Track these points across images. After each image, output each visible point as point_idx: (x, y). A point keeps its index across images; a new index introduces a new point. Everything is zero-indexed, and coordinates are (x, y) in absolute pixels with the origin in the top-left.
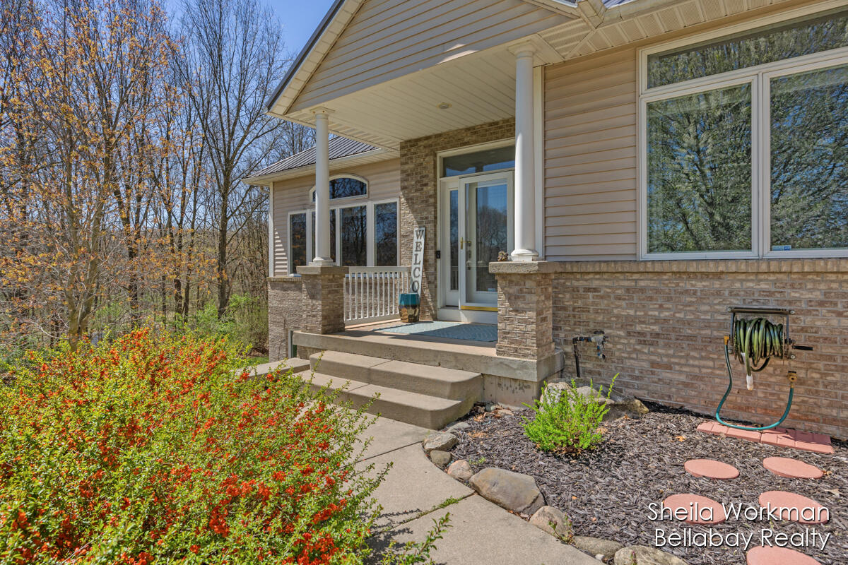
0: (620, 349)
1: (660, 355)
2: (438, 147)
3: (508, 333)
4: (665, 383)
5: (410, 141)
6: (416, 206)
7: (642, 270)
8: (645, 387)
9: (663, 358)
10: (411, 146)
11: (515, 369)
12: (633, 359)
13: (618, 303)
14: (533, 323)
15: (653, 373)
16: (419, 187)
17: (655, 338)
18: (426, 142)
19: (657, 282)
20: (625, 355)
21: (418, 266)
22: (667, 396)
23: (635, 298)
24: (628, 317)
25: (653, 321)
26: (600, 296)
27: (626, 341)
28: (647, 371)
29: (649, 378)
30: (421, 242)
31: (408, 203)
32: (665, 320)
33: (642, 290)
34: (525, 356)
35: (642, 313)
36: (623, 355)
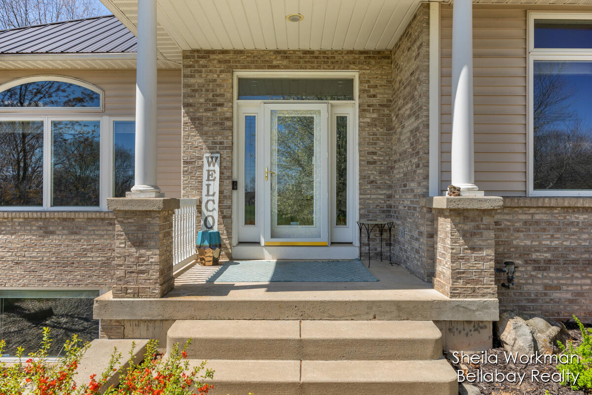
0: (519, 276)
1: (551, 278)
2: (238, 65)
3: (463, 273)
4: (555, 302)
5: (198, 51)
6: (206, 128)
7: (540, 205)
8: (539, 307)
9: (554, 281)
10: (199, 57)
11: (474, 311)
12: (529, 284)
13: (516, 235)
14: (491, 260)
15: (546, 295)
16: (210, 105)
17: (548, 264)
18: (221, 56)
19: (550, 215)
20: (523, 281)
21: (211, 198)
22: (556, 313)
23: (531, 229)
24: (525, 247)
25: (546, 249)
26: (500, 228)
27: (523, 269)
28: (541, 293)
29: (542, 300)
30: (214, 171)
31: (194, 123)
32: (555, 248)
33: (537, 223)
34: (483, 295)
35: (537, 243)
36: (521, 281)
